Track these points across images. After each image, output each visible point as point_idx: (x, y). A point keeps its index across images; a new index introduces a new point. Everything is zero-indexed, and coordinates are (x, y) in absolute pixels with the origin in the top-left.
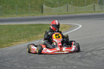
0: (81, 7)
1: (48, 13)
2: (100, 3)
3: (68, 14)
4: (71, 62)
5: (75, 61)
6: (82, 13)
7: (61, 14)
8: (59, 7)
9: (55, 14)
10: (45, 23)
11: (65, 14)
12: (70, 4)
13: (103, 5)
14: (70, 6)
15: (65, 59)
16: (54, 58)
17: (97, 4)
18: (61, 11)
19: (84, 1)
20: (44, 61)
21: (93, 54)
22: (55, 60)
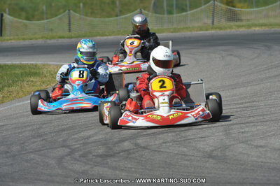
0: (107, 19)
1: (17, 35)
2: (157, 9)
3: (71, 38)
4: (78, 167)
5: (88, 164)
6: (110, 35)
7: (53, 38)
8: (47, 19)
9: (36, 39)
10: (9, 63)
11: (64, 37)
12: (76, 12)
13: (164, 14)
14: (76, 16)
15: (62, 158)
16: (32, 156)
17: (149, 11)
18: (52, 30)
19: (113, 3)
20: (6, 166)
21: (136, 145)
22: (34, 161)
